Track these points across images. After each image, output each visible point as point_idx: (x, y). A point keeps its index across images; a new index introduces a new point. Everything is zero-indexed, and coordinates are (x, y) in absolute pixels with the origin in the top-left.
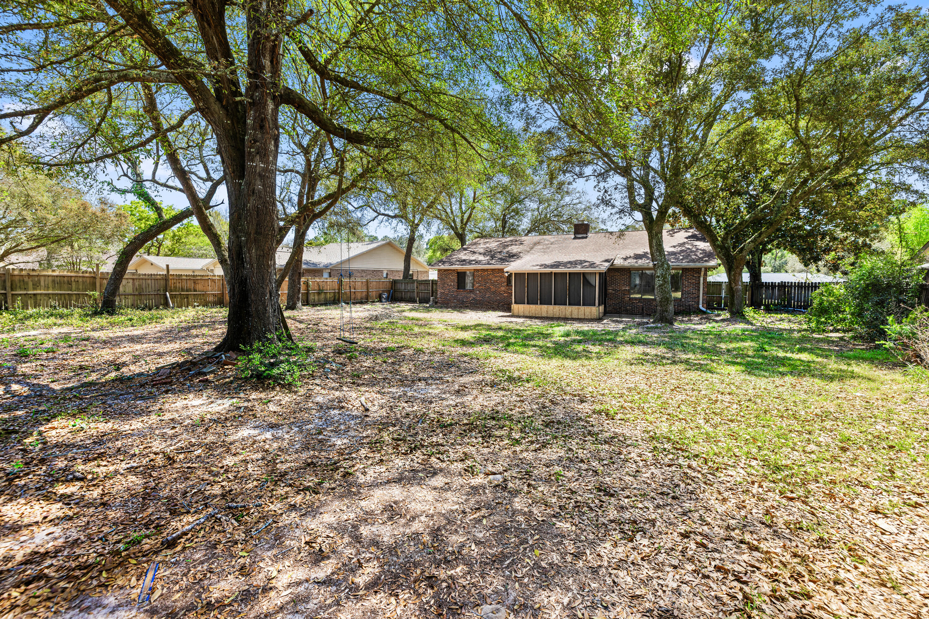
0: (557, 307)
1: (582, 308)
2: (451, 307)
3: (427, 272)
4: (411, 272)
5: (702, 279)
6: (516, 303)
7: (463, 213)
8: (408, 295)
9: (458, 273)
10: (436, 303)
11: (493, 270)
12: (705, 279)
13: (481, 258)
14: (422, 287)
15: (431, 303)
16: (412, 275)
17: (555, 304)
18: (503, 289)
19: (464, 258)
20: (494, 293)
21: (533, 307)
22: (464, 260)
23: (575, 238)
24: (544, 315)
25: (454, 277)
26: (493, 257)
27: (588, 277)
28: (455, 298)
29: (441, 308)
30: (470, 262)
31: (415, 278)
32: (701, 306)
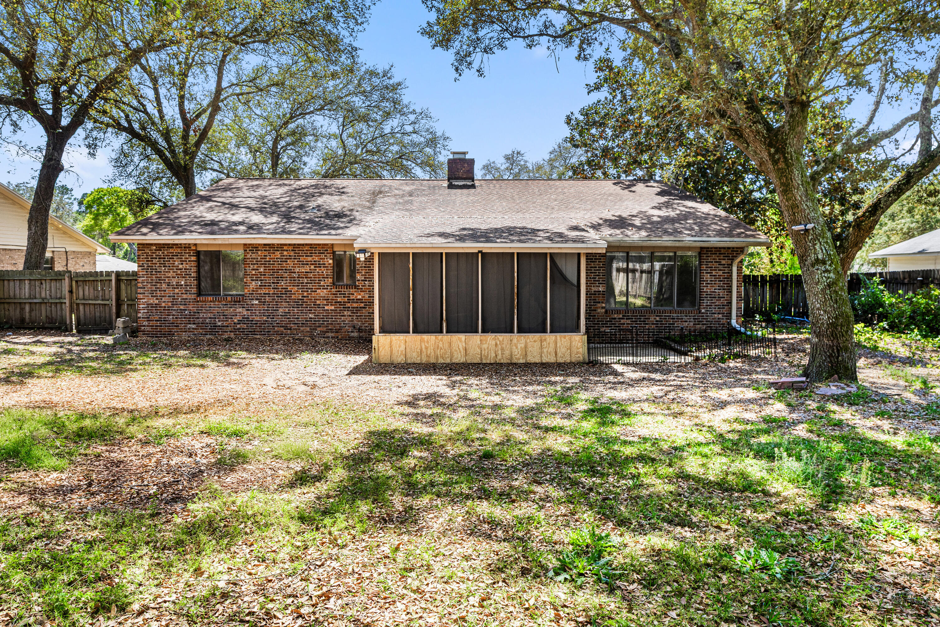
0: (490, 338)
1: (550, 338)
2: (183, 345)
3: (91, 254)
4: (48, 255)
5: (735, 269)
6: (383, 330)
7: (187, 123)
8: (44, 312)
9: (198, 254)
10: (134, 333)
11: (296, 247)
12: (740, 269)
13: (256, 218)
14: (87, 290)
15: (119, 333)
16: (52, 261)
17: (484, 331)
18: (323, 293)
19: (210, 216)
20: (299, 303)
21: (430, 339)
22: (213, 223)
23: (451, 186)
24: (459, 358)
25: (190, 265)
26: (288, 217)
27: (561, 264)
28: (192, 318)
29: (154, 347)
30: (231, 228)
31: (59, 267)
32: (734, 322)
